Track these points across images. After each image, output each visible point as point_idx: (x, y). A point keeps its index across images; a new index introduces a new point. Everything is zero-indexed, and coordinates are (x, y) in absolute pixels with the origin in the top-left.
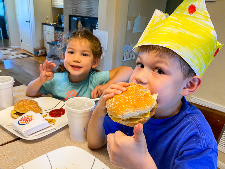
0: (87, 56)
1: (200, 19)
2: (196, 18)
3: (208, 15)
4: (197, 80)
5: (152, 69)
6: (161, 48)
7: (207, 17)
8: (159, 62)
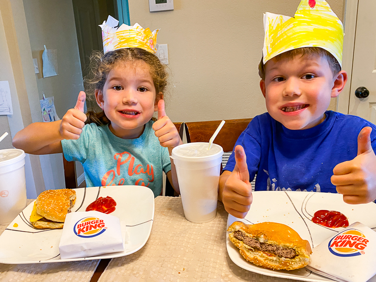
0: (147, 90)
1: (322, 11)
2: (318, 11)
3: (328, 5)
4: (342, 75)
5: (299, 77)
6: (308, 49)
7: (328, 7)
8: (308, 65)
